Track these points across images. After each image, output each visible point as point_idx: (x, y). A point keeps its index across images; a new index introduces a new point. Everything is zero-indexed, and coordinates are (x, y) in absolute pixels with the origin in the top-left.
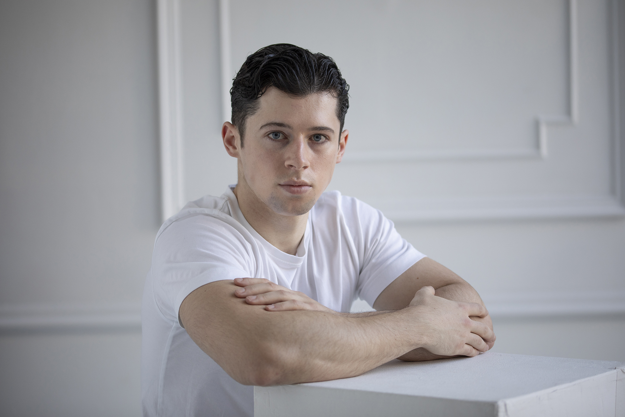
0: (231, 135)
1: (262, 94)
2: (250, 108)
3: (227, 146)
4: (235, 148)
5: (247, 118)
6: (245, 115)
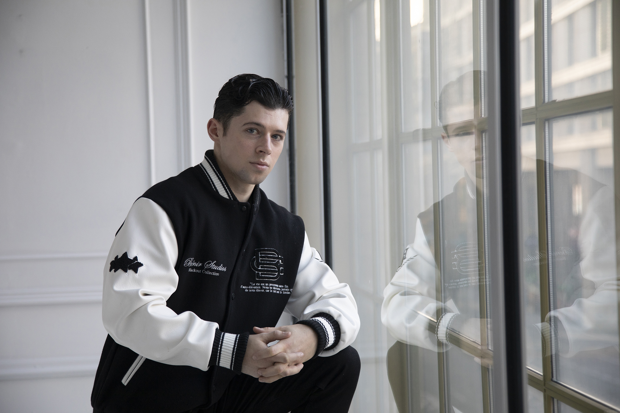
0: (215, 127)
1: (247, 104)
2: (237, 111)
3: (211, 134)
4: (217, 136)
5: (233, 117)
6: (231, 116)
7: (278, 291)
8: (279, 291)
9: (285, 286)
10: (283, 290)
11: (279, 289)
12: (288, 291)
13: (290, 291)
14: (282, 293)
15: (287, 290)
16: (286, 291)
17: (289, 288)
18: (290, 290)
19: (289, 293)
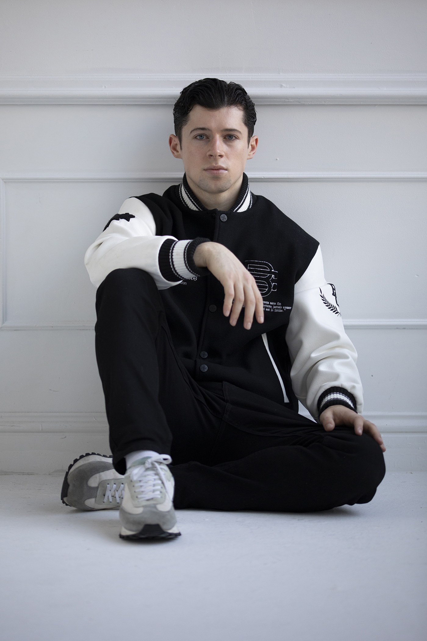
1: (190, 111)
2: (184, 120)
3: (173, 151)
5: (183, 128)
6: (181, 126)
7: (268, 308)
8: (270, 308)
9: (278, 303)
10: (275, 307)
11: (269, 306)
12: (281, 309)
13: (282, 309)
14: (274, 310)
15: (279, 307)
16: (279, 309)
17: (282, 306)
18: (283, 307)
19: (281, 311)
